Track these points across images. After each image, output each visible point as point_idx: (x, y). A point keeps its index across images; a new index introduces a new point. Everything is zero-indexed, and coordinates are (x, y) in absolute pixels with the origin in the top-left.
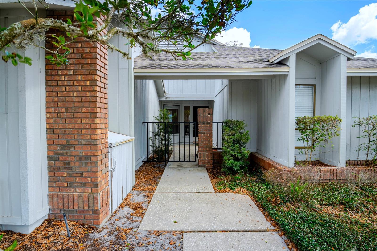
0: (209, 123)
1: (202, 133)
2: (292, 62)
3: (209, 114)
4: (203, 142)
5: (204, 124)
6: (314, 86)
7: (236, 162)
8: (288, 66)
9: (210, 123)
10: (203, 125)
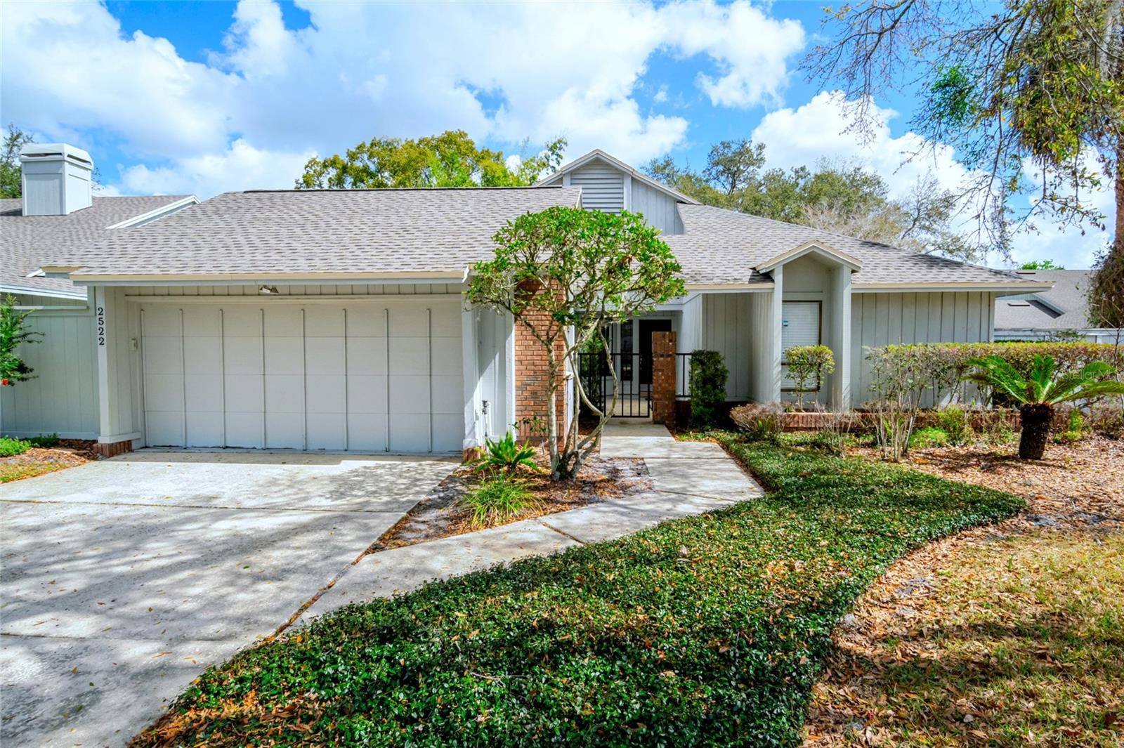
0: (670, 356)
1: (659, 370)
2: (779, 278)
3: (670, 341)
4: (660, 385)
5: (662, 356)
6: (820, 302)
7: (707, 410)
8: (773, 281)
9: (673, 354)
10: (661, 359)
